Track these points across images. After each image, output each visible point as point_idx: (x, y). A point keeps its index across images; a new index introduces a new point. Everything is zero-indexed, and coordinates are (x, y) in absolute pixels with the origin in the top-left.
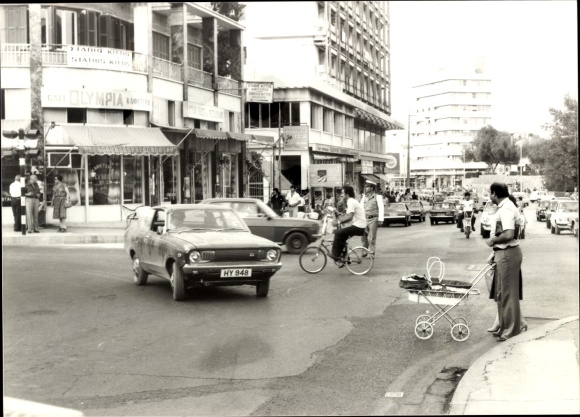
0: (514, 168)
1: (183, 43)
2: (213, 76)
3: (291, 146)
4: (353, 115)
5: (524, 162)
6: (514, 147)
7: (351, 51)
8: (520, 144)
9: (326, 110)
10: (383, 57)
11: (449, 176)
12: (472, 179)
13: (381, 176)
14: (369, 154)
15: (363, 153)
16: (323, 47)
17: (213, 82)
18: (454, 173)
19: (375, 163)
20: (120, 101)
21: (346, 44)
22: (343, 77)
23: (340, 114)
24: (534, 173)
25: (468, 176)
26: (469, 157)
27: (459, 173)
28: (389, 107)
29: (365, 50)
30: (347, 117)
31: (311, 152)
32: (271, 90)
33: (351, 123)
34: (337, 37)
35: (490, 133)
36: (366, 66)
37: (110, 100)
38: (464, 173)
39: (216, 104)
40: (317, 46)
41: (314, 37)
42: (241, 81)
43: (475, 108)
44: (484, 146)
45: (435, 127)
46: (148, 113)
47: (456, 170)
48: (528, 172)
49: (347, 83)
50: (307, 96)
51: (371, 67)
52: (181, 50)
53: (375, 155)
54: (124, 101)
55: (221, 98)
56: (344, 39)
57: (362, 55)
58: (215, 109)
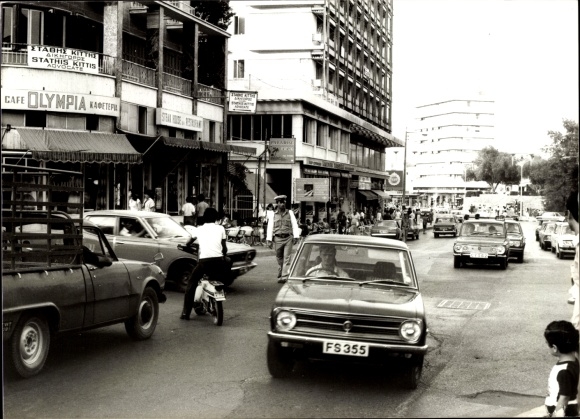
0: (515, 188)
1: (158, 48)
2: (193, 83)
3: (278, 158)
4: (349, 131)
5: (525, 182)
6: (515, 167)
7: (350, 67)
8: (521, 164)
9: (320, 125)
10: (384, 75)
11: (450, 194)
12: (473, 198)
13: (379, 193)
14: (367, 170)
15: (360, 169)
16: (321, 61)
17: (192, 89)
18: (456, 191)
19: (373, 180)
20: (83, 105)
21: (346, 59)
22: (341, 93)
23: (336, 129)
24: (535, 194)
25: (469, 195)
26: (471, 176)
27: (460, 191)
28: (390, 124)
29: (365, 67)
30: (344, 133)
31: (303, 166)
32: (254, 101)
33: (348, 139)
34: (336, 52)
35: (492, 154)
36: (365, 83)
37: (72, 104)
38: (465, 191)
39: (194, 112)
40: (315, 61)
41: (311, 51)
42: (224, 90)
43: (477, 129)
44: (485, 166)
45: (437, 146)
46: (114, 119)
47: (458, 188)
48: (529, 192)
49: (345, 99)
50: (299, 109)
51: (371, 83)
52: (156, 54)
53: (372, 172)
54: (87, 105)
55: (201, 107)
56: (343, 55)
57: (362, 71)
58: (194, 117)
